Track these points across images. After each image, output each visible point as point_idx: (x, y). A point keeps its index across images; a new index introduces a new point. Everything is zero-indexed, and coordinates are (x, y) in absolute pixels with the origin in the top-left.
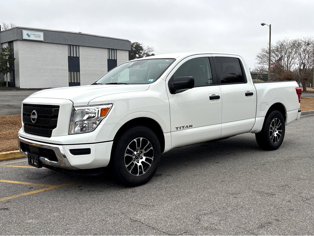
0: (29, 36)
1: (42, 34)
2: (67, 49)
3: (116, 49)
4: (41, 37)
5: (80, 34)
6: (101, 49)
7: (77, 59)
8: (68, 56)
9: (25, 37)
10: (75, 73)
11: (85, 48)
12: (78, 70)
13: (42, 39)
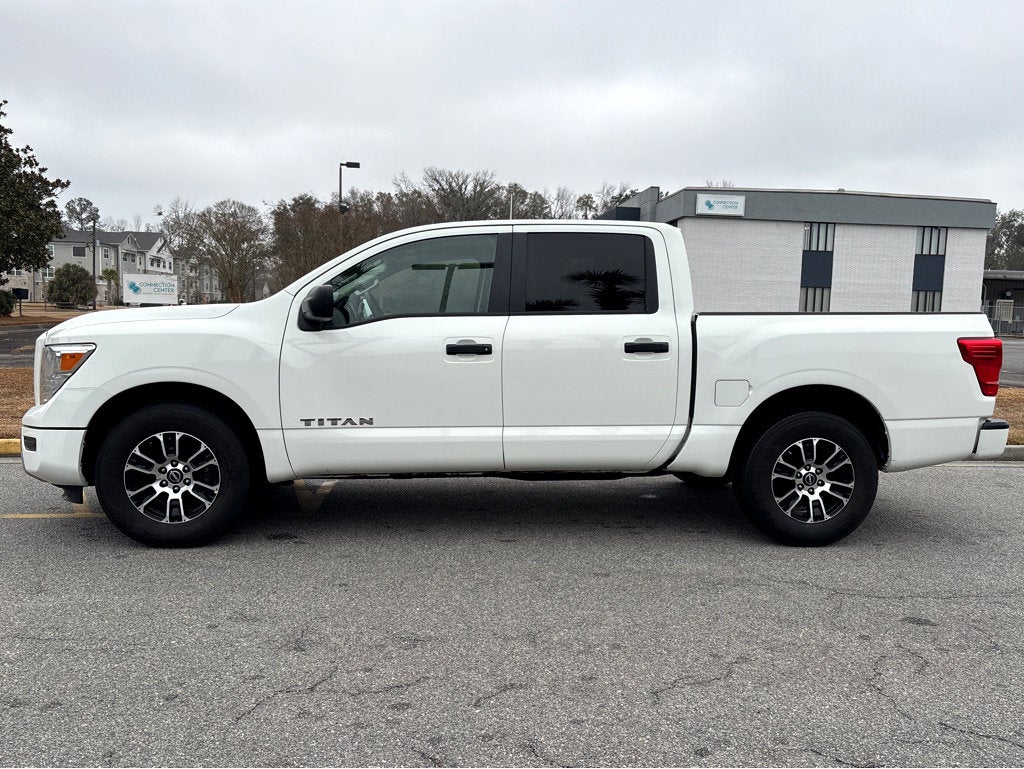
0: (710, 206)
1: (741, 200)
2: (802, 233)
3: (947, 228)
4: (738, 206)
5: (841, 194)
6: (897, 230)
7: (828, 256)
8: (804, 251)
9: (702, 209)
10: (818, 292)
11: (851, 228)
12: (826, 284)
13: (740, 211)
